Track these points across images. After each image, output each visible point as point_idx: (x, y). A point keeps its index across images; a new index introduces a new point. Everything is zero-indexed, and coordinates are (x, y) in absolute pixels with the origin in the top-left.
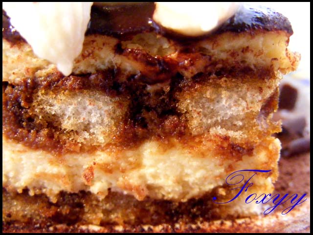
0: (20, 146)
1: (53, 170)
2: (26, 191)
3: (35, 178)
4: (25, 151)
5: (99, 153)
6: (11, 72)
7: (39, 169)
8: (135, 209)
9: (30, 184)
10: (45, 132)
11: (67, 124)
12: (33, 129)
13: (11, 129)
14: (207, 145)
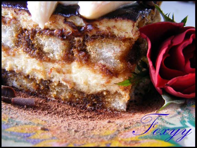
0: (27, 56)
1: (38, 68)
2: (28, 76)
3: (32, 70)
4: (29, 58)
5: (55, 63)
6: (28, 25)
7: (34, 67)
8: (69, 94)
9: (30, 73)
10: (37, 51)
11: (45, 49)
12: (33, 49)
13: (25, 48)
14: (96, 67)
